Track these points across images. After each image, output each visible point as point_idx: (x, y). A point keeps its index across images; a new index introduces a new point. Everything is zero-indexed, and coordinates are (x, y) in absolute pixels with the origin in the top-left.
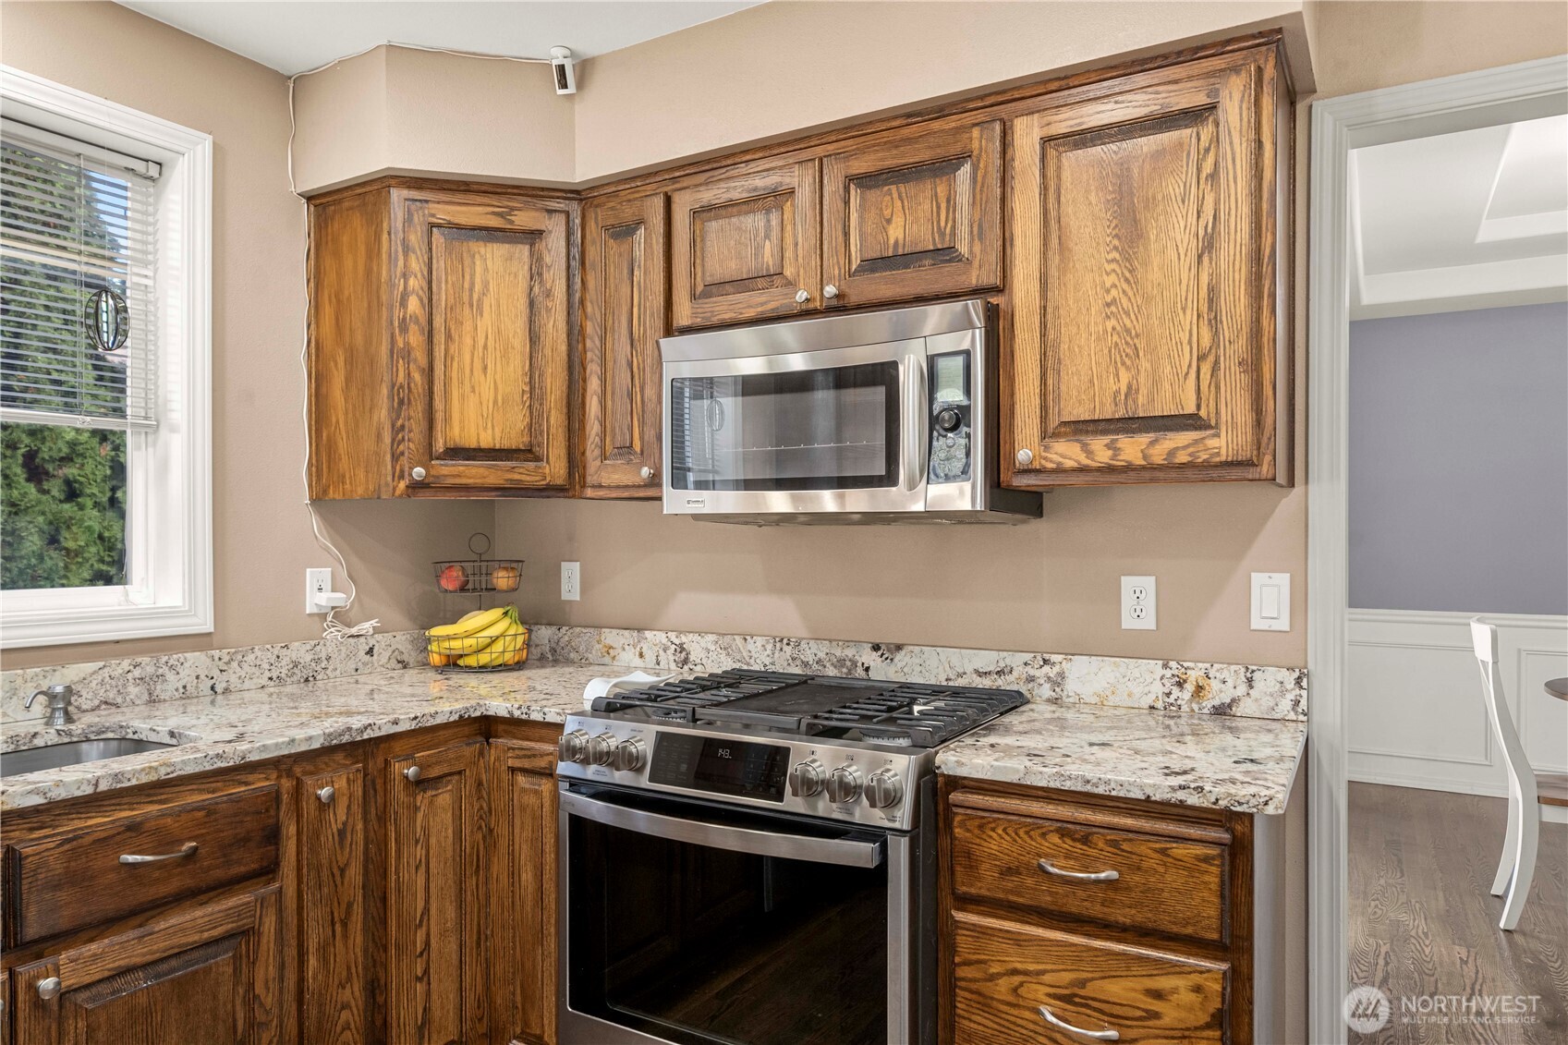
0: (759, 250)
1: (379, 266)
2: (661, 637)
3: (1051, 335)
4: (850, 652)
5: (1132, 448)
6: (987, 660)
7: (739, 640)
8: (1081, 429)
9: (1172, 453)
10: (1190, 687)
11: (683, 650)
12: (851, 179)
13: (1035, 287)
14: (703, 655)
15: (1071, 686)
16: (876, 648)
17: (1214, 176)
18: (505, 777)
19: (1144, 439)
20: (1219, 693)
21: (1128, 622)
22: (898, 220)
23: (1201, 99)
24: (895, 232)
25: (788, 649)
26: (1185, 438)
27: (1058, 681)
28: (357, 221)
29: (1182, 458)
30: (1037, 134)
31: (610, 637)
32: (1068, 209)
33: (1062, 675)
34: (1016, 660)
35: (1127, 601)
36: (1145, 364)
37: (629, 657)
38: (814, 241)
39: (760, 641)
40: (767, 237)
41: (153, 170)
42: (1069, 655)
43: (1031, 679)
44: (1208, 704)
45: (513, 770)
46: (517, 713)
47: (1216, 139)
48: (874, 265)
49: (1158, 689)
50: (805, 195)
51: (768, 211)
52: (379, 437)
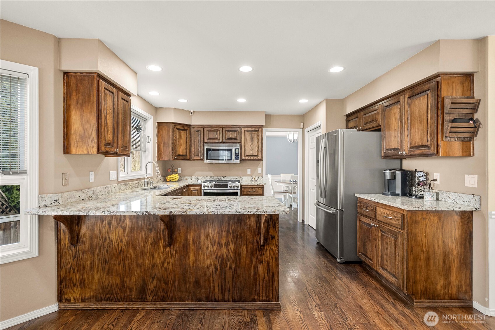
0: (215, 136)
1: (170, 133)
2: (195, 177)
3: (245, 147)
4: (220, 178)
5: (252, 158)
6: (235, 177)
7: (206, 177)
8: (248, 156)
9: (255, 158)
10: (254, 179)
11: (198, 178)
12: (226, 130)
13: (244, 143)
14: (201, 179)
15: (243, 179)
16: (223, 177)
17: (258, 136)
18: (191, 191)
19: (253, 157)
20: (256, 179)
21: (248, 173)
22: (231, 135)
23: (258, 130)
24: (231, 136)
25: (212, 178)
26: (256, 157)
27: (242, 179)
28: (166, 127)
29: (256, 159)
30: (244, 130)
31: (187, 177)
32: (247, 137)
33: (242, 178)
34: (238, 177)
35: (248, 171)
36: (253, 151)
37: (190, 180)
38: (222, 136)
39: (208, 177)
40: (216, 134)
41: (145, 120)
42: (243, 176)
43: (239, 179)
44: (255, 180)
45: (192, 190)
46: (193, 184)
47: (259, 133)
48: (228, 139)
49: (251, 179)
50: (221, 131)
51: (216, 132)
52: (169, 153)
